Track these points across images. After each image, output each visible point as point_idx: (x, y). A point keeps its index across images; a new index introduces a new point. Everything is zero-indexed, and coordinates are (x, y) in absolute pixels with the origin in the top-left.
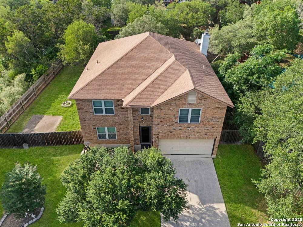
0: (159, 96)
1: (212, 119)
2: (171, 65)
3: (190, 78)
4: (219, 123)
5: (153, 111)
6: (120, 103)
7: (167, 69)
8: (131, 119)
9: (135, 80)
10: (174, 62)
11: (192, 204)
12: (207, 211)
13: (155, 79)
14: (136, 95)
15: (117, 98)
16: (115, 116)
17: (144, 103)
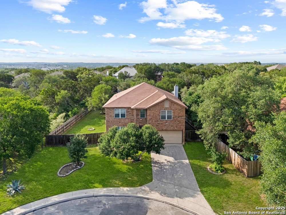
0: (150, 104)
1: (179, 117)
4: (183, 120)
5: (147, 111)
6: (129, 110)
10: (157, 92)
11: (170, 160)
12: (178, 162)
13: (148, 98)
15: (128, 107)
16: (126, 119)
17: (142, 107)
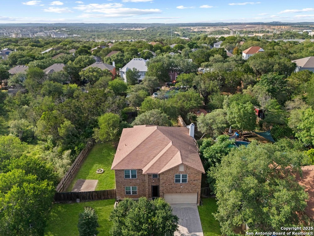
0: (163, 167)
1: (194, 181)
2: (170, 148)
3: (180, 156)
4: (199, 183)
5: (160, 176)
6: (140, 171)
7: (167, 151)
8: (147, 181)
9: (149, 157)
10: (171, 146)
11: (184, 233)
13: (161, 157)
14: (150, 166)
15: (139, 169)
16: (137, 179)
17: (155, 171)
